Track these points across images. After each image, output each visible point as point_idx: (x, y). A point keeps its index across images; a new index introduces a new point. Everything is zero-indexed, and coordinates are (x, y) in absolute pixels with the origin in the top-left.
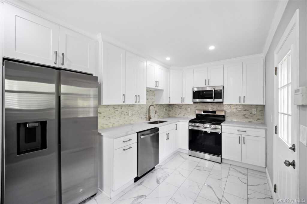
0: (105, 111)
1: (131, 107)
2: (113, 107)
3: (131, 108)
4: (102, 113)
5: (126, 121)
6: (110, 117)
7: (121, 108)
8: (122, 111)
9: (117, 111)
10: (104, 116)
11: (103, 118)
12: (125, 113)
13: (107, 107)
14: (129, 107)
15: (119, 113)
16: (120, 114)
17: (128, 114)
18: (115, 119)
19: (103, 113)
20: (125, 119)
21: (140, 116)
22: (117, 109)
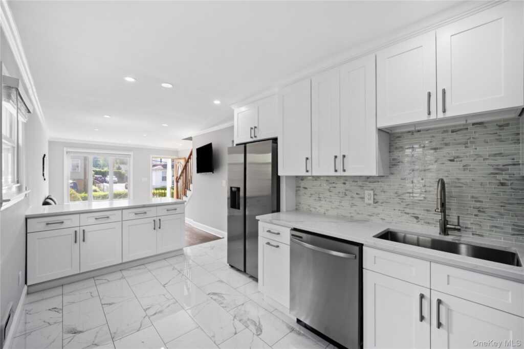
0: (313, 186)
1: (370, 182)
2: (327, 181)
3: (373, 185)
4: (309, 190)
5: (358, 214)
6: (320, 196)
7: (344, 183)
8: (346, 190)
9: (335, 187)
10: (311, 194)
11: (310, 197)
12: (355, 195)
13: (316, 180)
14: (366, 181)
15: (339, 193)
16: (341, 195)
17: (363, 198)
18: (331, 202)
19: (310, 188)
20: (355, 208)
21: (407, 210)
22: (334, 185)
